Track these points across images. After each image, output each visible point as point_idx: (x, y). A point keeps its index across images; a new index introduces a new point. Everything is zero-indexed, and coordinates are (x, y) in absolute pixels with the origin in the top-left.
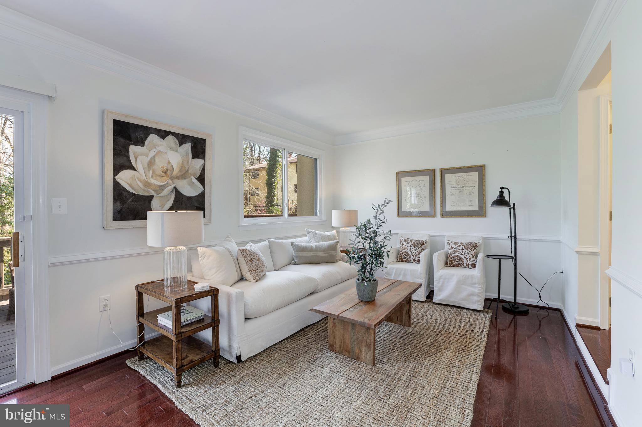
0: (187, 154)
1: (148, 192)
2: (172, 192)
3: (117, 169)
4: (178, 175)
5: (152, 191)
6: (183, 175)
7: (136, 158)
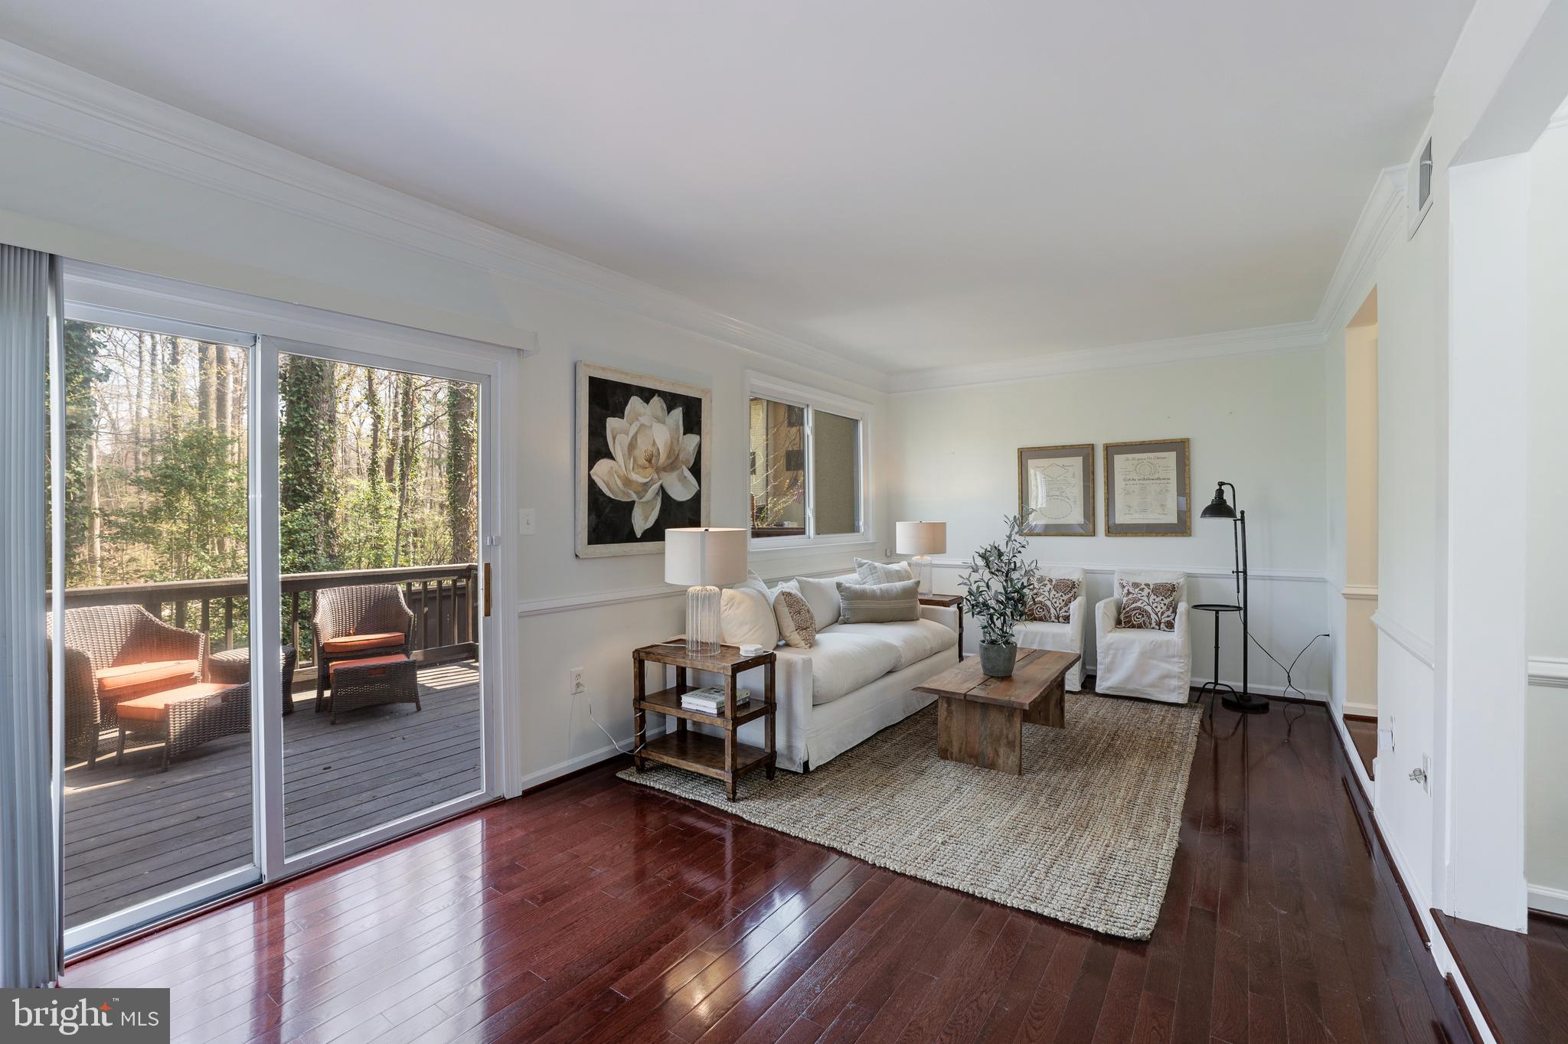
0: (678, 425)
1: (628, 495)
2: (657, 494)
3: (594, 457)
4: (666, 464)
5: (633, 493)
6: (672, 463)
7: (614, 439)
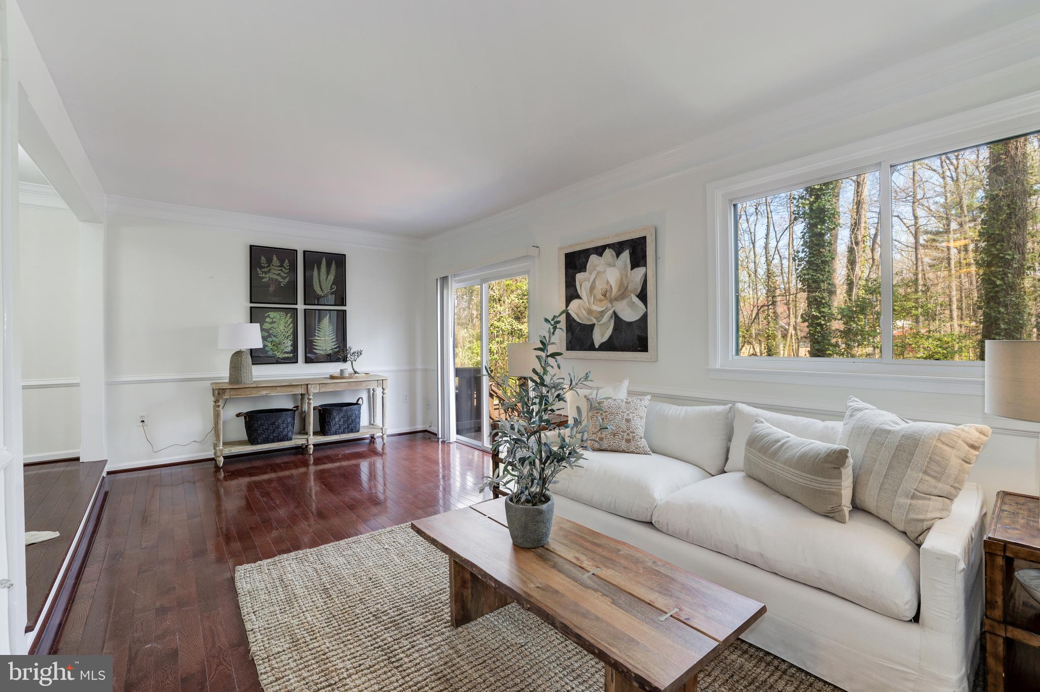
1: (590, 320)
2: (611, 317)
4: (618, 295)
5: (593, 319)
6: (622, 294)
7: (581, 286)
